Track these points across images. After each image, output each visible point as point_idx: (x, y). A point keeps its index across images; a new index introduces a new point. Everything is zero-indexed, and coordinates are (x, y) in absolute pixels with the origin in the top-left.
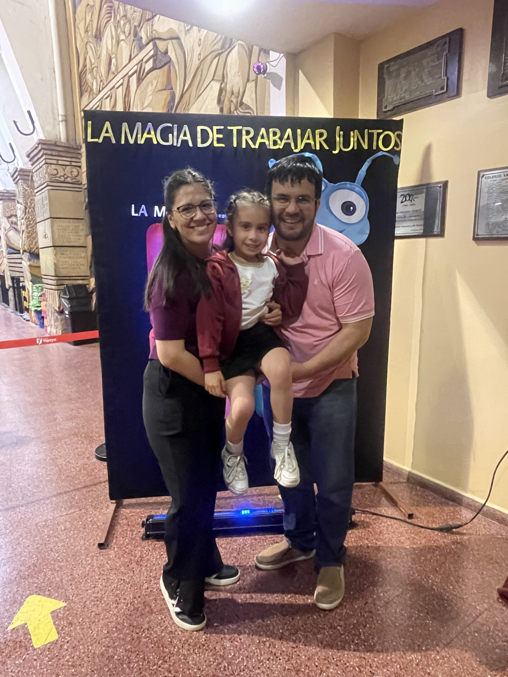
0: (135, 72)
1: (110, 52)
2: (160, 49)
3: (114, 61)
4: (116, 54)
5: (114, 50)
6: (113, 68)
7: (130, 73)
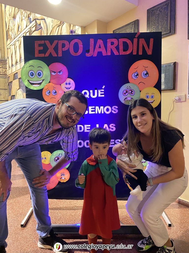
0: (29, 31)
1: (19, 24)
2: (38, 23)
3: (20, 27)
4: (21, 24)
5: (20, 23)
6: (20, 30)
7: (26, 32)
